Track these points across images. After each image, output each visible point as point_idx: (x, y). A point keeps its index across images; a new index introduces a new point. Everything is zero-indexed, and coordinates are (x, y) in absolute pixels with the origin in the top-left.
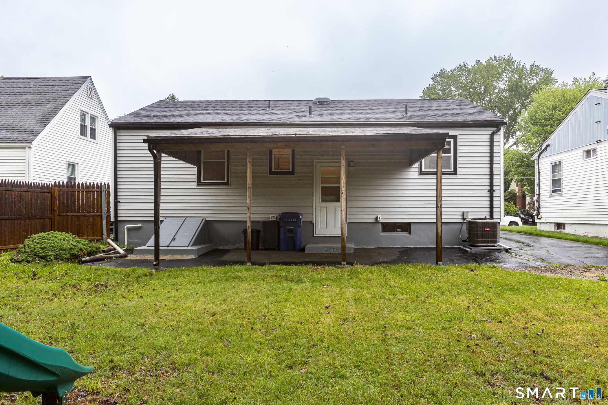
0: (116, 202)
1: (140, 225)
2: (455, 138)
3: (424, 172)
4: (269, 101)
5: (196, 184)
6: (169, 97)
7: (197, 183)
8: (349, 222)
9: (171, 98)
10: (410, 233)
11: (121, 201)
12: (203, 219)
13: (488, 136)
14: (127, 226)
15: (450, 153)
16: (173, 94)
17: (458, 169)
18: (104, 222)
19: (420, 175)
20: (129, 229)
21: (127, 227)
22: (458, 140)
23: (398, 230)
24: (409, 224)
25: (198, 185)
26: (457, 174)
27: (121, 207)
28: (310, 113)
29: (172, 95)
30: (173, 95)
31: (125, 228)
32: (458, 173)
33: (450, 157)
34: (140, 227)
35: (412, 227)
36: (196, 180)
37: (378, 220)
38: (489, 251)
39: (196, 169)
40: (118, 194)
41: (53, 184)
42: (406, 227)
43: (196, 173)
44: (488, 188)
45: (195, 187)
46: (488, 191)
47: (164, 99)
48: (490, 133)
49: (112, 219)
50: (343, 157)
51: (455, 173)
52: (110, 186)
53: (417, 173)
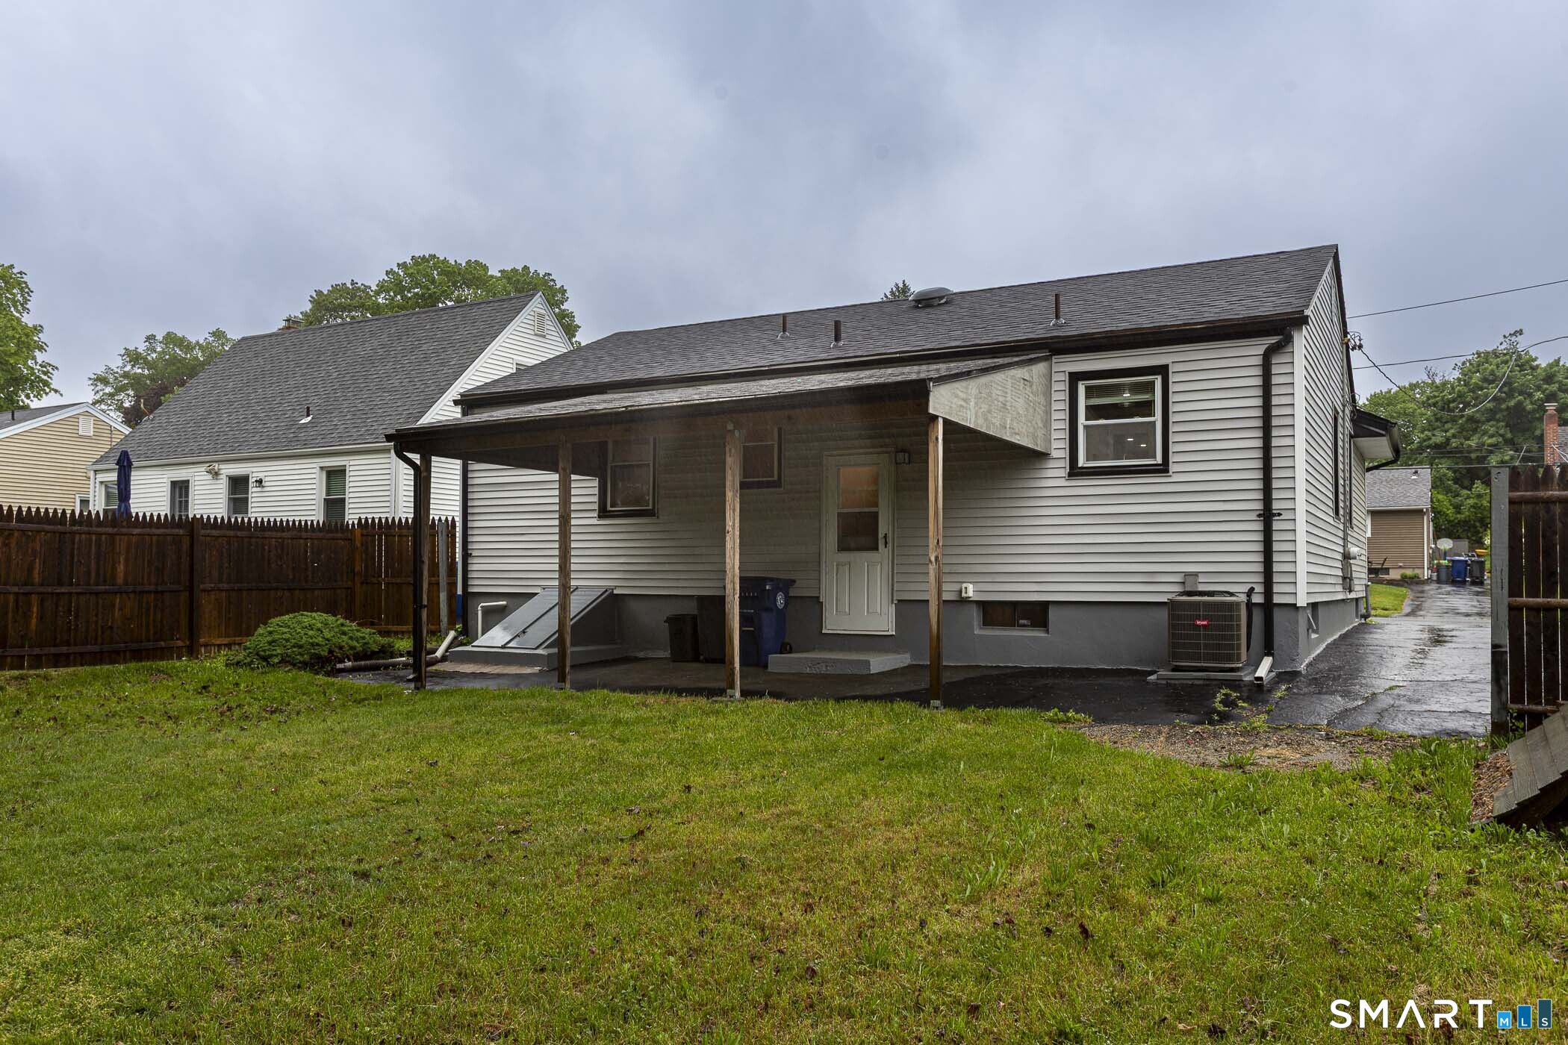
0: (466, 555)
1: (504, 603)
2: (1163, 370)
3: (1082, 468)
4: (784, 316)
5: (596, 515)
6: (894, 289)
7: (599, 512)
8: (899, 601)
9: (899, 291)
10: (1047, 632)
11: (475, 553)
12: (606, 591)
13: (1258, 361)
14: (482, 604)
15: (1151, 414)
16: (904, 281)
17: (1172, 458)
18: (443, 596)
19: (1069, 476)
20: (487, 612)
21: (482, 607)
22: (1172, 378)
23: (1021, 622)
24: (1045, 605)
25: (600, 517)
26: (1167, 471)
27: (475, 565)
28: (837, 338)
29: (901, 285)
30: (904, 285)
31: (479, 608)
32: (1173, 468)
33: (1154, 423)
34: (504, 607)
35: (1053, 614)
36: (596, 507)
37: (964, 595)
38: (1208, 682)
39: (596, 483)
40: (470, 539)
41: (356, 522)
42: (1036, 613)
43: (596, 491)
44: (1259, 506)
45: (595, 521)
46: (1259, 516)
47: (883, 296)
48: (1261, 350)
49: (459, 592)
50: (730, 450)
51: (1163, 469)
52: (457, 524)
53: (1063, 473)
